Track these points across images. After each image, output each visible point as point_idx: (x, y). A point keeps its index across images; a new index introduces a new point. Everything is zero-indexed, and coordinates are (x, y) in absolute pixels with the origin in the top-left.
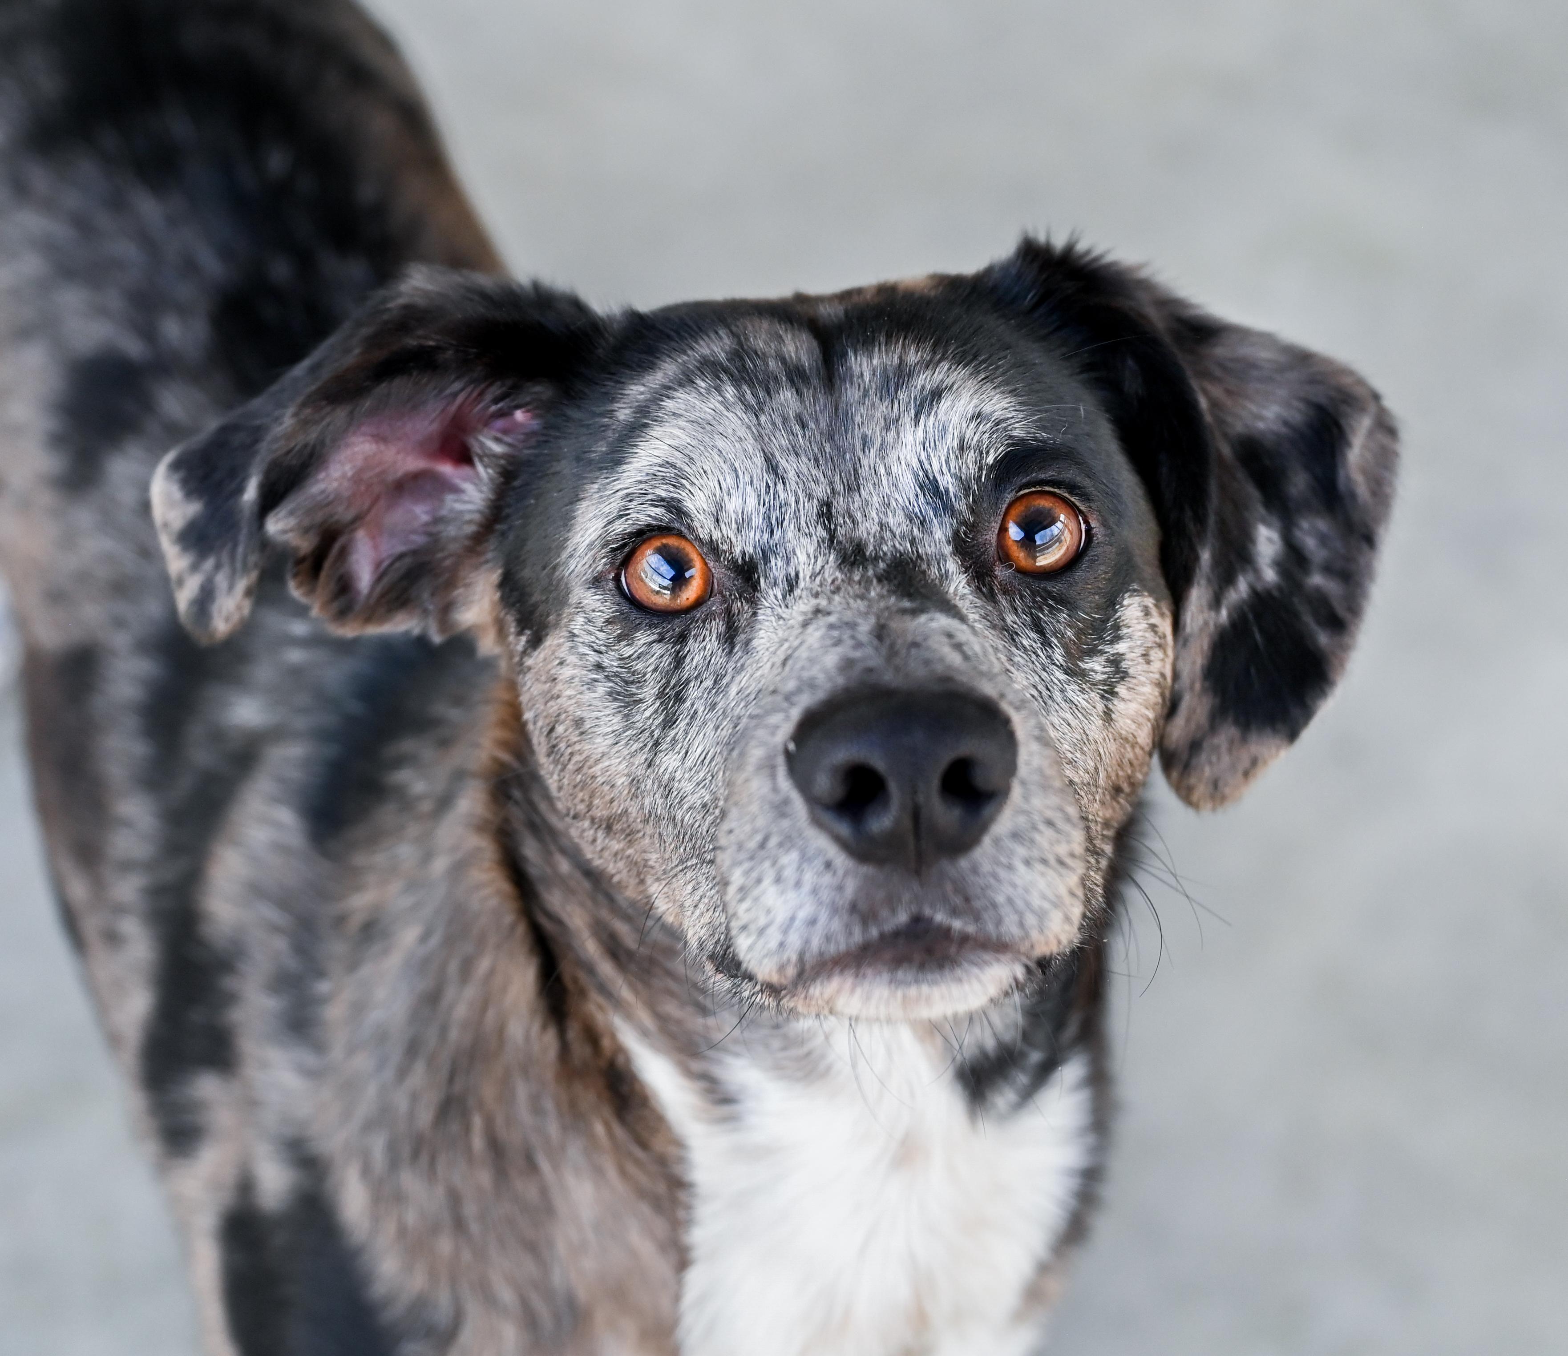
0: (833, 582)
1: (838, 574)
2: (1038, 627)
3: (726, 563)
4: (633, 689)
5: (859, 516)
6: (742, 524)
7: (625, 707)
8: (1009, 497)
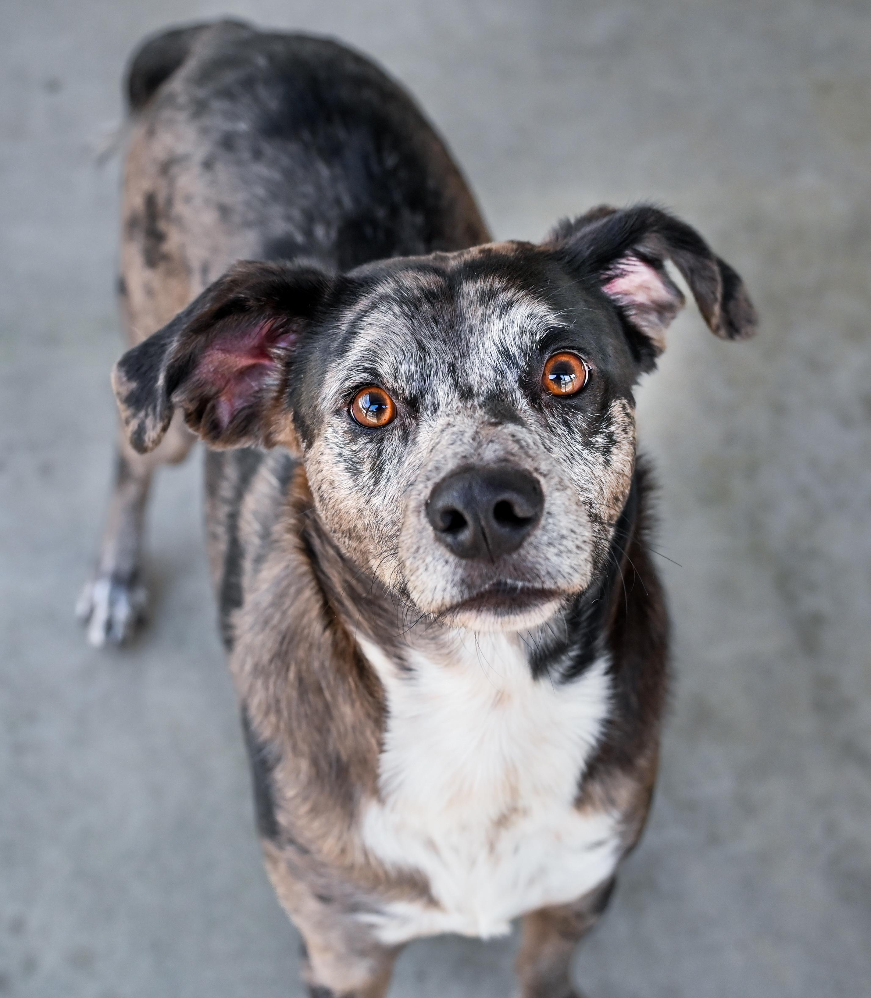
0: (457, 408)
1: (459, 404)
2: (566, 424)
3: (401, 400)
4: (358, 466)
5: (469, 371)
6: (410, 379)
7: (354, 475)
8: (547, 356)
